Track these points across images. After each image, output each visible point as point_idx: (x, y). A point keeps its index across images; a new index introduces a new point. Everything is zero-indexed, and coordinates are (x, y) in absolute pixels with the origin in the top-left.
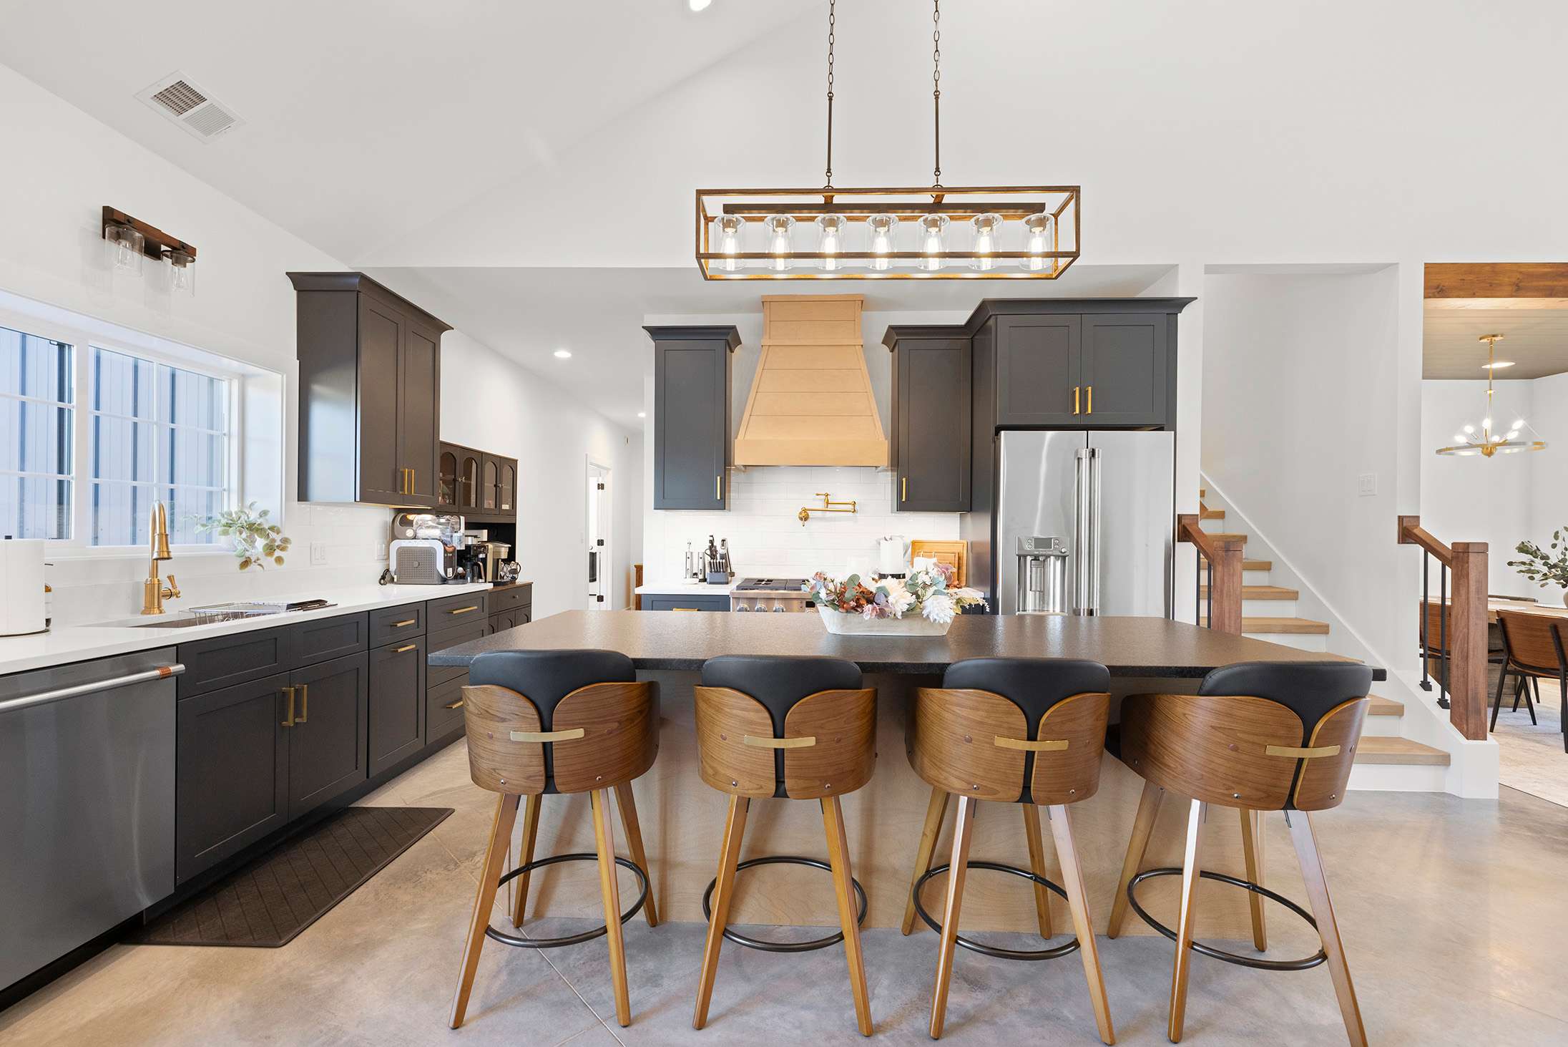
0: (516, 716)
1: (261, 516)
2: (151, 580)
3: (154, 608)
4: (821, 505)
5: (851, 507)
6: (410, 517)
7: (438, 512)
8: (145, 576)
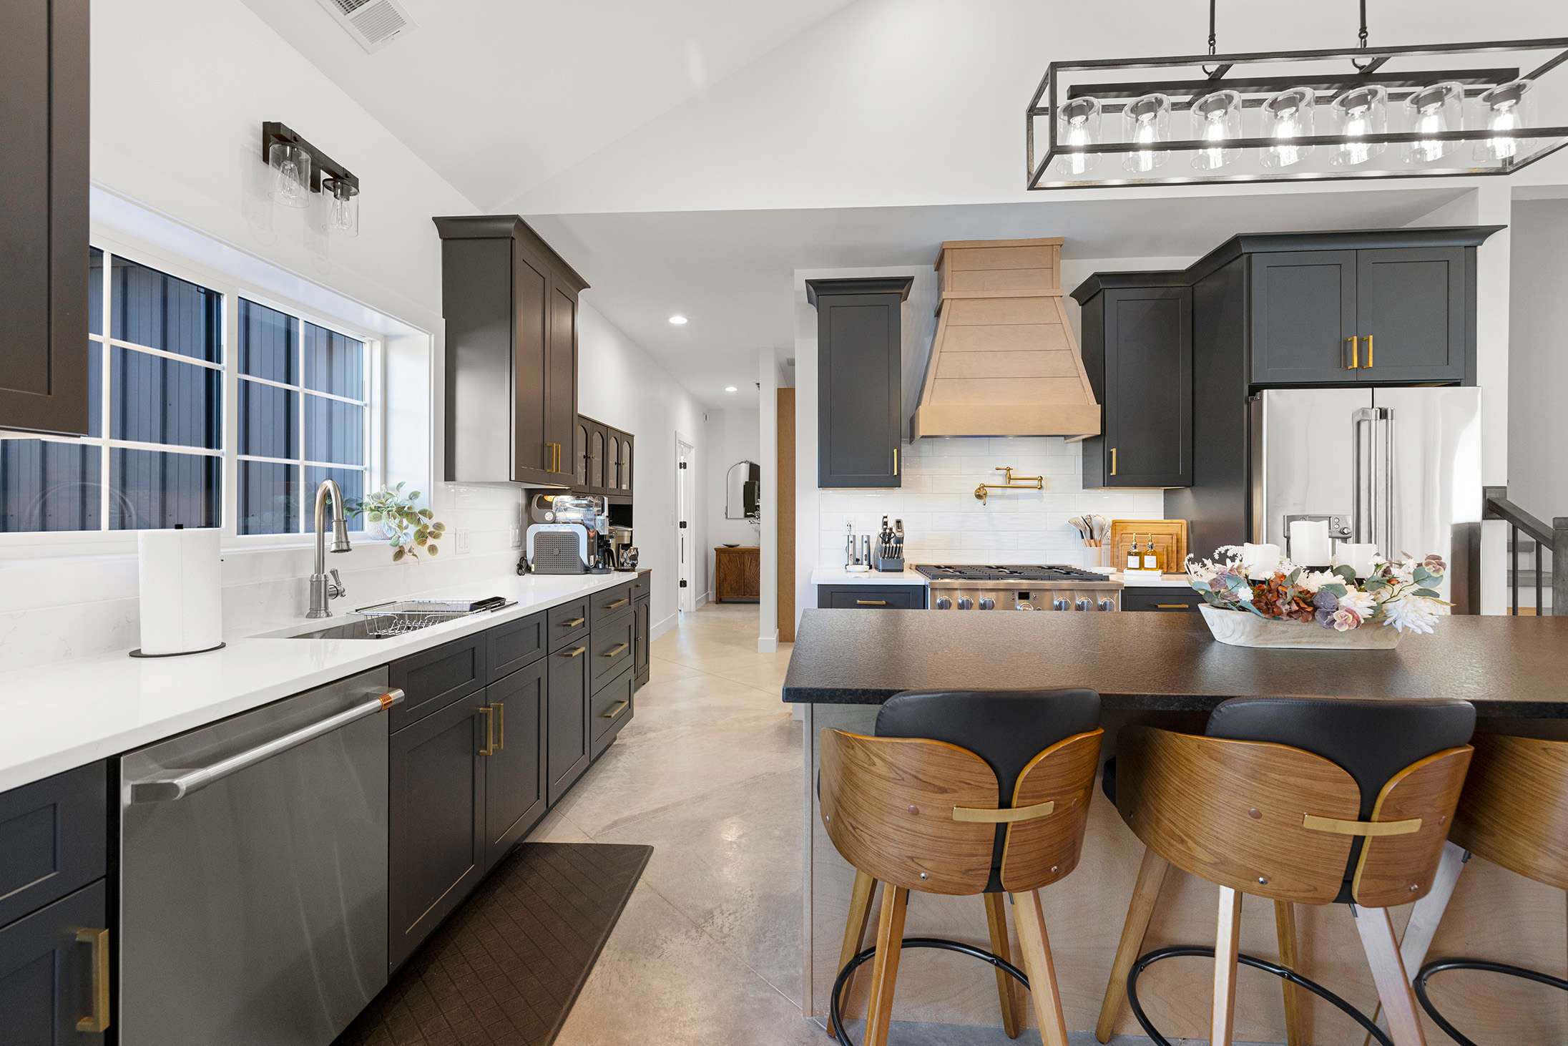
0: (967, 786)
1: (411, 499)
2: (317, 576)
3: (320, 610)
4: (1000, 481)
5: (1035, 483)
6: (549, 498)
7: (577, 494)
8: (309, 572)
